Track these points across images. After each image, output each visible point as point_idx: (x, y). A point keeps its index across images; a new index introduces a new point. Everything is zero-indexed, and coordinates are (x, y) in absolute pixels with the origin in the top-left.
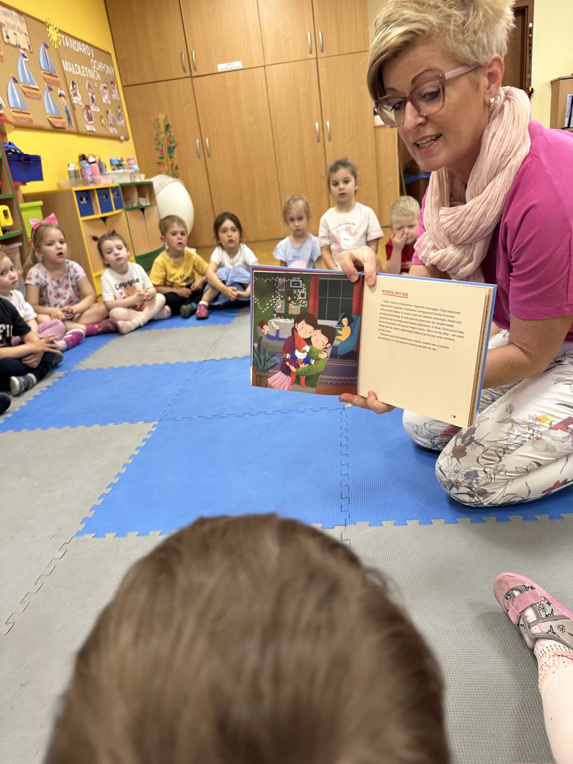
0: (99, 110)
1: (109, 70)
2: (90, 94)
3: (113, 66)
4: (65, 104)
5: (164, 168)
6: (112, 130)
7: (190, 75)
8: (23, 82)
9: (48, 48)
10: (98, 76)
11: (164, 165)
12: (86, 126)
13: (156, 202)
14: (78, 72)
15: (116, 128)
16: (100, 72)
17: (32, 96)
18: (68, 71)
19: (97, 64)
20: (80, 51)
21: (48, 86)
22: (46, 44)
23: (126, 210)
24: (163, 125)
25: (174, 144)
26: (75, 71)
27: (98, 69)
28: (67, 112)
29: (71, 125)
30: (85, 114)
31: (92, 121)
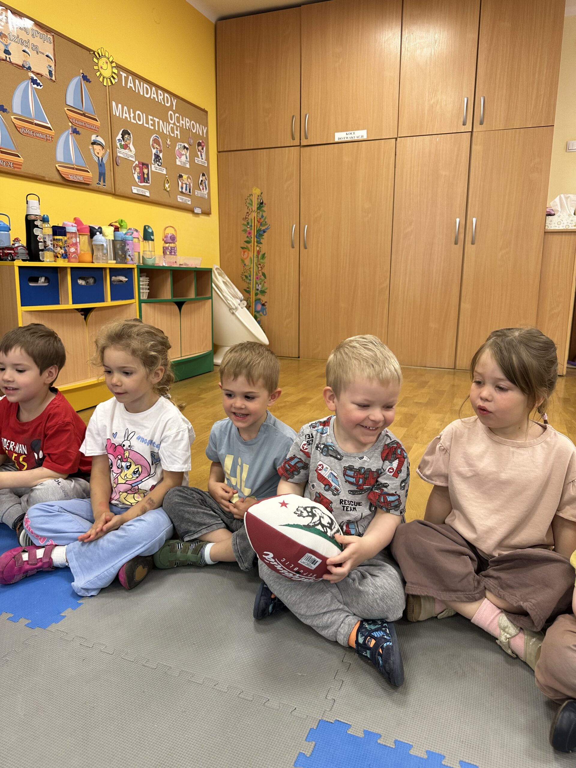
0: (164, 172)
1: (198, 129)
2: (154, 151)
3: (206, 125)
4: (100, 156)
5: (248, 254)
6: (182, 199)
7: (298, 144)
8: (20, 113)
9: (90, 82)
10: (176, 132)
11: (249, 251)
12: (133, 187)
13: (210, 295)
14: (140, 120)
15: (190, 198)
16: (182, 129)
17: (33, 135)
18: (121, 117)
19: (178, 119)
20: (152, 98)
21: (72, 127)
22: (86, 76)
23: (141, 302)
24: (256, 202)
25: (266, 227)
26: (134, 119)
27: (178, 125)
28: (101, 165)
29: (104, 182)
30: (136, 173)
31: (147, 182)
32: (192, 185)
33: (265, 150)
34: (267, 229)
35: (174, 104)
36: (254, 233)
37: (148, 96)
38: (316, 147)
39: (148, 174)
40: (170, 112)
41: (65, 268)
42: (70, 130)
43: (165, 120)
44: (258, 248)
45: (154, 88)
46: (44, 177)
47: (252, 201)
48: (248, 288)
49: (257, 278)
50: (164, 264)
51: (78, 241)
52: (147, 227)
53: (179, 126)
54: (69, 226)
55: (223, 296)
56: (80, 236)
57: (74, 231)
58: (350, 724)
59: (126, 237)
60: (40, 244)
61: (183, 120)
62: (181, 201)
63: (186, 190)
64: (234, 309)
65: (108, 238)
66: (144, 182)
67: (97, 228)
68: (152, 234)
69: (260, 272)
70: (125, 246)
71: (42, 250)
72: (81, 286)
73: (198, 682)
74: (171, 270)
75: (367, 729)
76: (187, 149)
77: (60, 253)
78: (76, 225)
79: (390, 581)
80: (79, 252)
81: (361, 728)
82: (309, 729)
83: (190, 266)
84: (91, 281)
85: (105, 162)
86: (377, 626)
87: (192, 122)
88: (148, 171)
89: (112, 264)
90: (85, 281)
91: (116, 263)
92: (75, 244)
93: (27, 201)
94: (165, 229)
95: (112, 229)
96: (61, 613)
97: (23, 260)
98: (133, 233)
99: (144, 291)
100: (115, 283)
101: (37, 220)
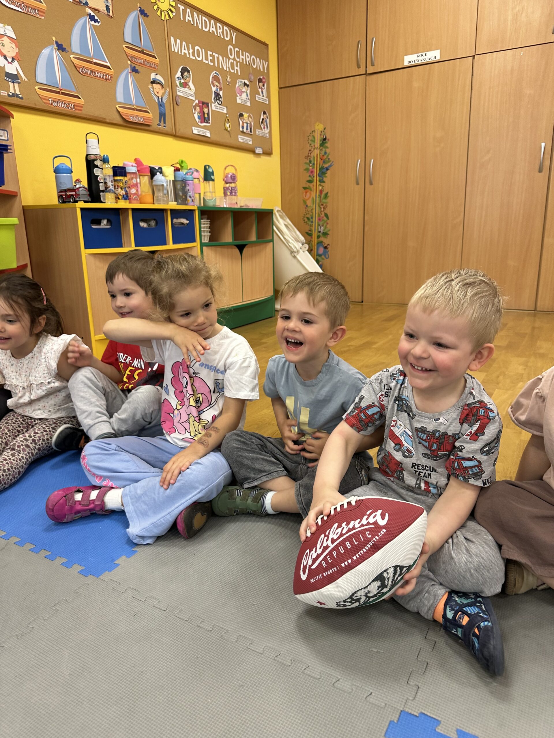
0: (225, 111)
1: (259, 64)
2: (214, 89)
3: (267, 59)
4: (160, 95)
5: (310, 194)
6: (243, 139)
7: (364, 73)
8: (79, 52)
9: (148, 16)
10: (236, 68)
11: (311, 190)
12: (193, 128)
13: (271, 238)
14: (199, 57)
15: (252, 138)
16: (242, 64)
17: (93, 75)
18: (180, 53)
19: (238, 53)
20: (211, 31)
21: (131, 65)
22: (143, 10)
23: (202, 245)
24: (319, 138)
25: (329, 164)
26: (194, 55)
27: (238, 60)
28: (161, 105)
29: (165, 123)
30: (196, 113)
31: (207, 122)
32: (253, 124)
33: (328, 82)
34: (330, 166)
35: (234, 37)
36: (316, 171)
37: (207, 30)
38: (384, 74)
39: (208, 114)
40: (230, 47)
41: (126, 210)
42: (129, 68)
43: (225, 55)
44: (320, 188)
45: (212, 21)
46: (105, 119)
47: (314, 138)
48: (310, 231)
49: (319, 220)
50: (225, 206)
51: (138, 181)
52: (207, 167)
53: (239, 62)
54: (129, 166)
55: (285, 238)
56: (141, 177)
57: (134, 171)
58: (439, 719)
59: (186, 178)
60: (101, 184)
61: (243, 55)
62: (242, 141)
63: (247, 129)
64: (295, 252)
65: (168, 178)
66: (205, 122)
67: (157, 168)
68: (212, 173)
69: (323, 213)
70: (185, 186)
71: (103, 191)
72: (143, 228)
73: (257, 651)
74: (231, 211)
75: (461, 729)
76: (248, 86)
77: (121, 194)
78: (136, 165)
79: (487, 549)
80: (140, 193)
81: (453, 726)
82: (388, 722)
83: (250, 207)
84: (153, 223)
85: (165, 102)
86: (469, 601)
87: (253, 57)
88: (209, 110)
89: (173, 205)
90: (147, 223)
91: (177, 204)
92: (136, 185)
93: (87, 141)
94: (225, 168)
95: (173, 169)
96: (114, 560)
97: (85, 202)
98: (193, 173)
99: (206, 234)
100: (177, 226)
101: (96, 160)
